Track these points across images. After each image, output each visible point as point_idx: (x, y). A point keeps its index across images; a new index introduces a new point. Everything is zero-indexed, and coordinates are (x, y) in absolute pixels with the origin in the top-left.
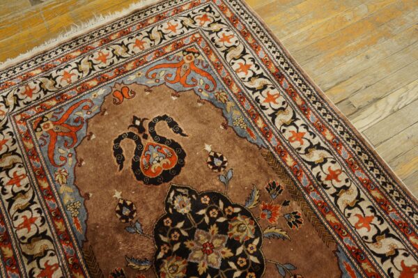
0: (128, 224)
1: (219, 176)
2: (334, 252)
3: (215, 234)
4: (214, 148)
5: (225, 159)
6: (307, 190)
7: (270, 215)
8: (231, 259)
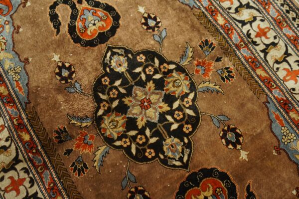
0: (68, 85)
1: (153, 35)
2: (264, 103)
3: (151, 90)
4: (147, 9)
5: (158, 20)
6: (238, 47)
7: (204, 70)
8: (168, 113)
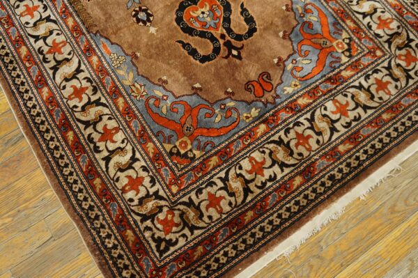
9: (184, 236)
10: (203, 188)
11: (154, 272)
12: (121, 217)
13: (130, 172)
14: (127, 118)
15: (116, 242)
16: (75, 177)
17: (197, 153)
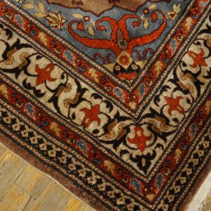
9: (159, 145)
10: (159, 95)
11: (146, 190)
12: (92, 151)
13: (83, 104)
14: (56, 51)
15: (98, 177)
16: (28, 130)
17: (140, 64)
